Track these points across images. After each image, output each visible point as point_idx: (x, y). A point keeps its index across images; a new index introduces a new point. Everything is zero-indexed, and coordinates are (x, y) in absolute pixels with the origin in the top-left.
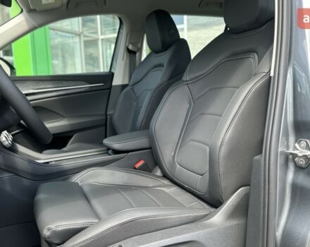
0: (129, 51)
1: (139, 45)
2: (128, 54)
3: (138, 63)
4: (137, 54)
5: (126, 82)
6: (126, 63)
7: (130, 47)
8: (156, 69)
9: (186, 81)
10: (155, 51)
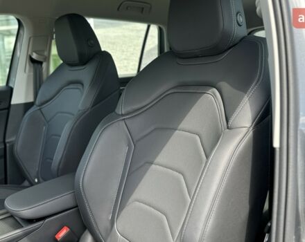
0: (32, 61)
1: (46, 53)
2: (32, 65)
3: (45, 76)
4: (44, 65)
5: (31, 100)
6: (28, 76)
7: (34, 56)
8: (71, 86)
9: (122, 115)
10: (68, 63)
